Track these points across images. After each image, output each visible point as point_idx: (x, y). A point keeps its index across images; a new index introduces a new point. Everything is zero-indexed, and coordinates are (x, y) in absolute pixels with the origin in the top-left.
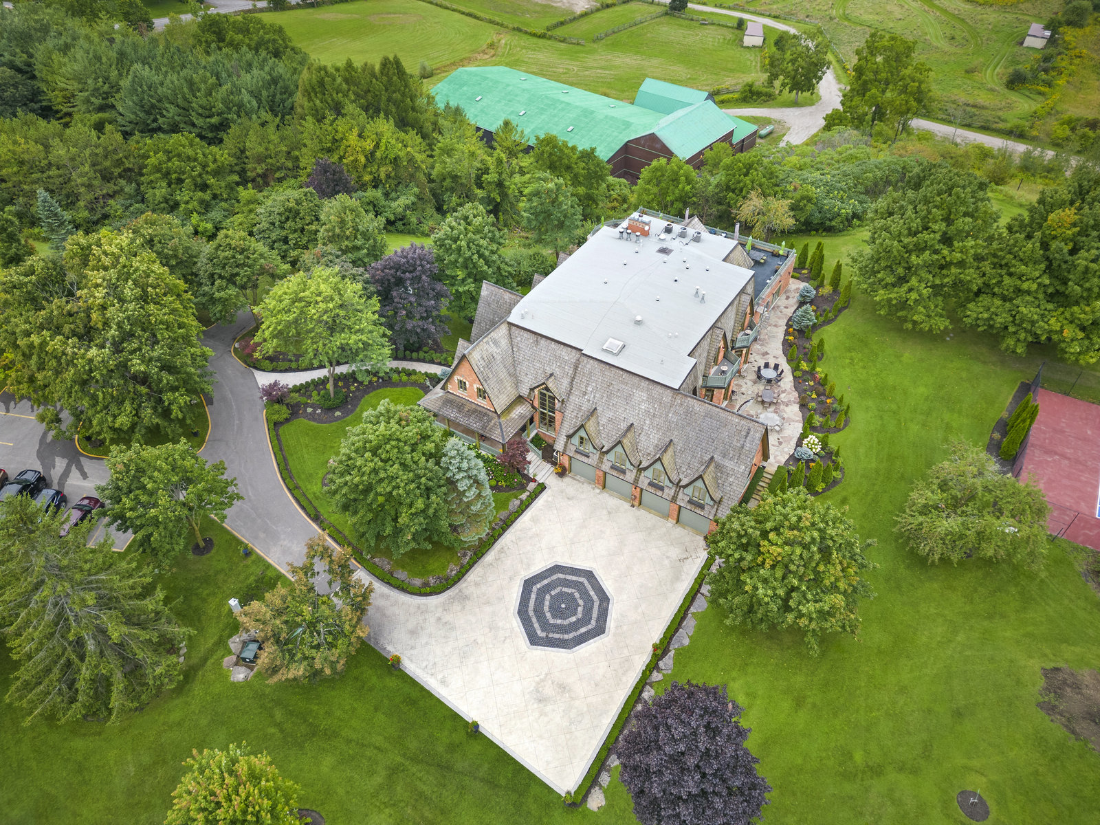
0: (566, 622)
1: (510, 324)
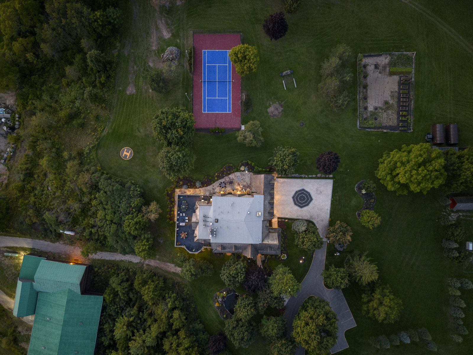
0: (305, 196)
1: (262, 241)
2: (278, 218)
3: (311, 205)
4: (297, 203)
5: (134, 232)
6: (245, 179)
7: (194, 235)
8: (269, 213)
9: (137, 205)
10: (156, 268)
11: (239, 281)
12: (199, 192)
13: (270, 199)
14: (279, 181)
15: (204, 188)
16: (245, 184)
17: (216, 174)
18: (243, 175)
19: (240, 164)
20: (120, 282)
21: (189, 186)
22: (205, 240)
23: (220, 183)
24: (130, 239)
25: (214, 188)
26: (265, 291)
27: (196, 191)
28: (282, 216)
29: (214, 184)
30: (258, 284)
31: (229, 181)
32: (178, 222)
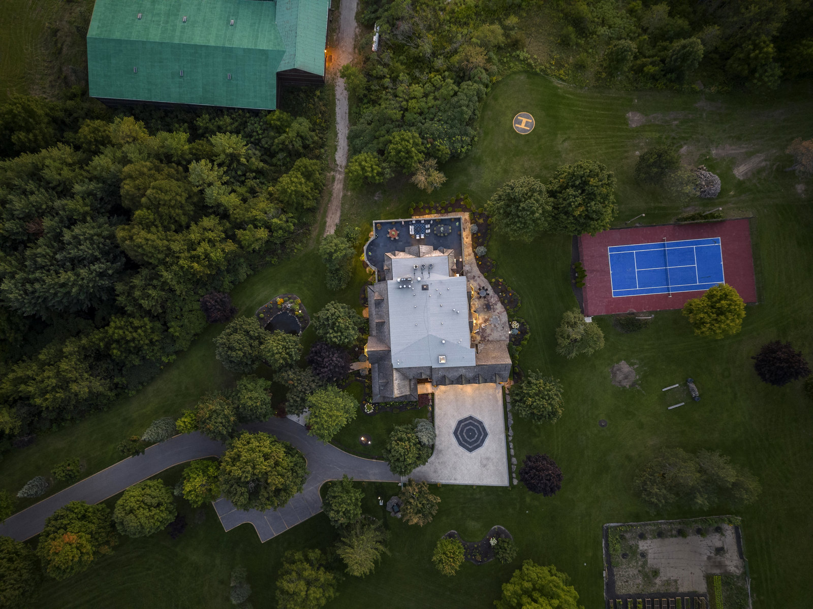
0: (475, 438)
1: (396, 369)
2: (433, 394)
3: (461, 449)
4: (461, 426)
5: (393, 149)
6: (497, 331)
7: (397, 252)
8: (444, 377)
9: (439, 150)
10: (331, 194)
11: (328, 335)
12: (467, 253)
13: (467, 376)
14: (497, 391)
15: (474, 261)
16: (488, 331)
17: (500, 280)
18: (503, 327)
19: (523, 321)
20: (303, 134)
21: (475, 236)
22: (390, 270)
23: (485, 288)
24: (378, 143)
25: (476, 278)
26: (313, 381)
27: (468, 248)
28: (437, 401)
29: (482, 278)
30: (324, 367)
31: (491, 304)
32: (414, 222)
